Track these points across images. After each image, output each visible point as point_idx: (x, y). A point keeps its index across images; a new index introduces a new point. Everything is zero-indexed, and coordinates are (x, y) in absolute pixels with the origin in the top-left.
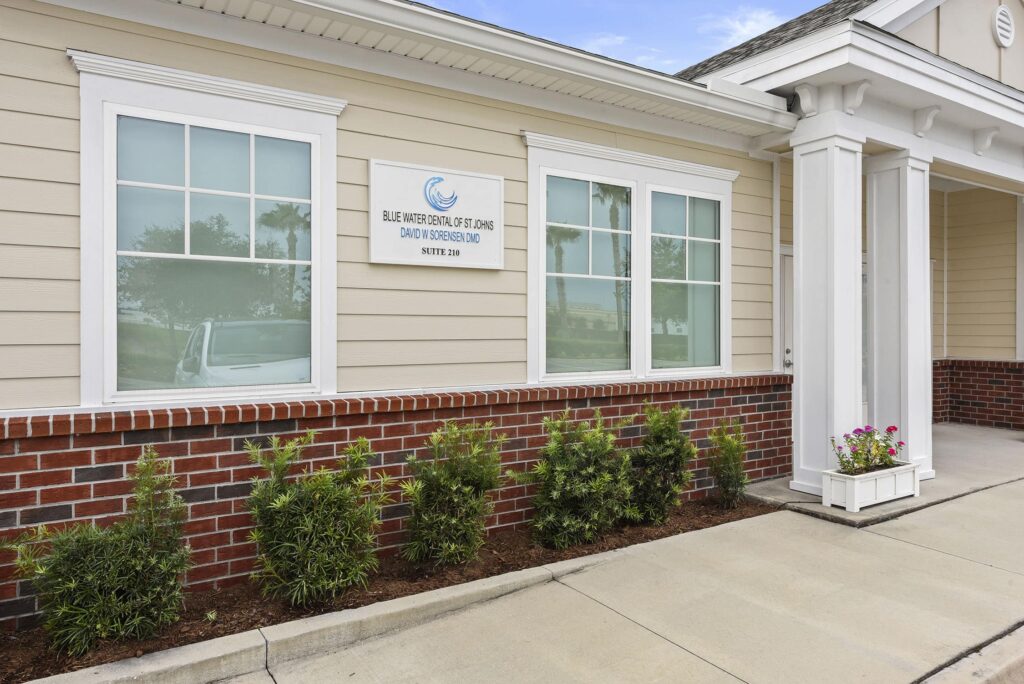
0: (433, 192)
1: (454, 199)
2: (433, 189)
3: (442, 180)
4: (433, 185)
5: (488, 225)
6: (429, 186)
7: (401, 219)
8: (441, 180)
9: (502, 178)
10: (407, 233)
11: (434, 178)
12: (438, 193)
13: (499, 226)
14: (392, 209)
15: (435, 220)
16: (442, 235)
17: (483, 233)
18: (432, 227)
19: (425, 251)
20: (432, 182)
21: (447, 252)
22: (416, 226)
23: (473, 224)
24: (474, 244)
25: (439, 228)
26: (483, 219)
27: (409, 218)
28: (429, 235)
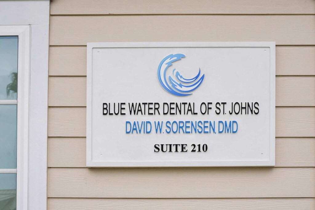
0: (170, 73)
1: (199, 79)
2: (170, 70)
3: (183, 57)
4: (170, 65)
5: (251, 108)
6: (164, 66)
7: (127, 111)
8: (181, 57)
9: (272, 44)
10: (133, 129)
11: (172, 56)
12: (178, 74)
13: (267, 109)
14: (114, 100)
15: (171, 109)
16: (182, 127)
17: (243, 119)
18: (169, 118)
19: (158, 148)
20: (168, 61)
21: (189, 148)
22: (147, 118)
23: (228, 108)
24: (230, 135)
25: (178, 118)
26: (243, 102)
27: (135, 109)
28: (164, 128)
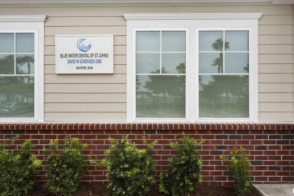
0: (81, 45)
1: (90, 46)
2: (81, 43)
3: (85, 39)
4: (81, 42)
5: (106, 55)
6: (79, 42)
7: (68, 56)
8: (84, 39)
9: (112, 36)
10: (70, 62)
11: (81, 39)
12: (83, 45)
13: (111, 56)
14: (64, 53)
15: (81, 56)
16: (85, 61)
17: (102, 59)
18: (81, 58)
19: (78, 68)
20: (80, 41)
21: (87, 68)
22: (74, 58)
23: (99, 55)
24: (99, 64)
25: (83, 58)
26: (103, 53)
27: (70, 56)
28: (79, 61)
